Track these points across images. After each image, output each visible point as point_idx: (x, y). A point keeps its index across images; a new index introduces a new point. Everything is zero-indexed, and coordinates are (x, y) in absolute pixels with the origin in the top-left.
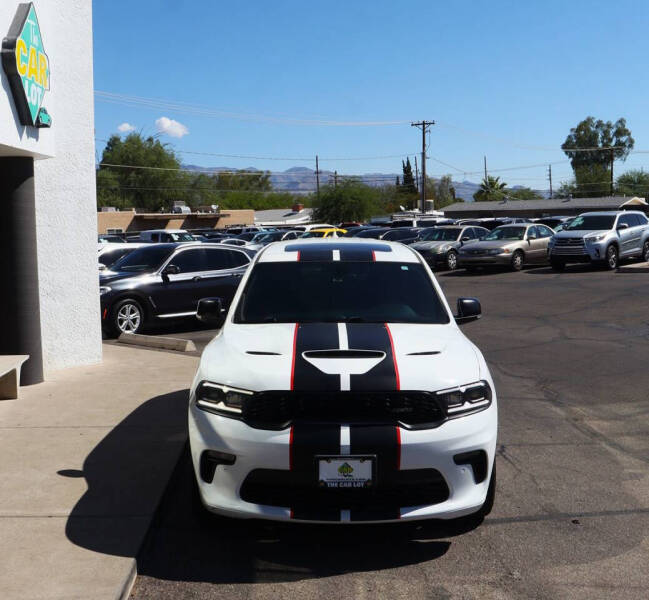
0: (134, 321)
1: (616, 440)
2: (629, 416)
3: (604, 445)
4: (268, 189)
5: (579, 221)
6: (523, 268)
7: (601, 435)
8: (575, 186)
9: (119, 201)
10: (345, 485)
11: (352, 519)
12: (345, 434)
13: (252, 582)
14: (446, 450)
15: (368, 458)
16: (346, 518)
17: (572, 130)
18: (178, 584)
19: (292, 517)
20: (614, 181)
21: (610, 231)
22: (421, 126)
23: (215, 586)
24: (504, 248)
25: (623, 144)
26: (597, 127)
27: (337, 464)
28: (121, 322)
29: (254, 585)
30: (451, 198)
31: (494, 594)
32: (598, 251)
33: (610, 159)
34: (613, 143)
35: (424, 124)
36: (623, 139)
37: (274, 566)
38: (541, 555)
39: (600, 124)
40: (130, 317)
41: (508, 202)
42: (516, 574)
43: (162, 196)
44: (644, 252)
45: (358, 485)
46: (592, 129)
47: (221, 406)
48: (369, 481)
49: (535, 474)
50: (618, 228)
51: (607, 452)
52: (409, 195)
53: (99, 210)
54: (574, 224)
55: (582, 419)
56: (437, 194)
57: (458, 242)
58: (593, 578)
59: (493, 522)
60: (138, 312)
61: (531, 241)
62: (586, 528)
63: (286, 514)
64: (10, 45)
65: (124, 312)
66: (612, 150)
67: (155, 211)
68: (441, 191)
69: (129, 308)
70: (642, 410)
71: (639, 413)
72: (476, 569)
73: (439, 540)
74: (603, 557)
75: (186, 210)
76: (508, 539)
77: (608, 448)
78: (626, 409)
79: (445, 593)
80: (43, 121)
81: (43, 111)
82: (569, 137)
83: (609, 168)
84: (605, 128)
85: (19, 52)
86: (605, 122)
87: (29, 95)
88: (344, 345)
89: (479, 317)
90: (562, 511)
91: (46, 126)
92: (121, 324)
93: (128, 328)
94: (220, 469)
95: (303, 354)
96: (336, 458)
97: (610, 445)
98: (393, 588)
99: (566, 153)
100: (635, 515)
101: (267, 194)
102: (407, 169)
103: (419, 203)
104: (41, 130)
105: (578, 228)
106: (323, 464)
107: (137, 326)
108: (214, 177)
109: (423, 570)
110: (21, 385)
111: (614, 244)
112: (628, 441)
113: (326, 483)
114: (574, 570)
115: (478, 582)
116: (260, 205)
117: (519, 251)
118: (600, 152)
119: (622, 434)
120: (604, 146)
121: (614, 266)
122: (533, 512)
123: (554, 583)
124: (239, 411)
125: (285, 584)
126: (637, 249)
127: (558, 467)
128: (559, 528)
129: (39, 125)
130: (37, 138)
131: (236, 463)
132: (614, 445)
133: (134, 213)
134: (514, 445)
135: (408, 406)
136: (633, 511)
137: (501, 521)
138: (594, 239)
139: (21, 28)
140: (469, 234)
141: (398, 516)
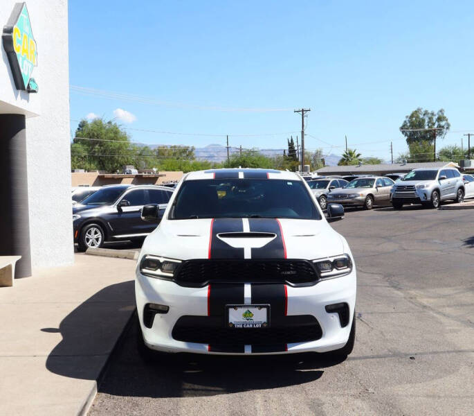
0: (97, 239)
1: (440, 310)
2: (450, 295)
3: (431, 313)
4: (193, 158)
5: (412, 174)
6: (373, 208)
7: (429, 307)
8: (409, 156)
9: (87, 165)
10: (248, 326)
11: (253, 352)
12: (248, 290)
13: (180, 397)
14: (320, 302)
15: (264, 307)
16: (248, 351)
17: (407, 117)
18: (126, 398)
19: (210, 350)
20: (436, 152)
21: (434, 181)
22: (301, 113)
23: (154, 399)
24: (360, 193)
25: (443, 127)
26: (424, 115)
27: (242, 311)
28: (88, 240)
29: (182, 398)
30: (321, 165)
31: (355, 402)
32: (425, 195)
33: (433, 137)
34: (436, 126)
35: (303, 111)
36: (443, 123)
37: (196, 387)
38: (388, 378)
39: (426, 113)
40: (94, 236)
41: (363, 166)
42: (371, 390)
43: (117, 162)
44: (458, 196)
45: (257, 326)
46: (421, 116)
47: (159, 272)
48: (264, 323)
49: (383, 330)
50: (440, 179)
51: (433, 317)
52: (293, 162)
53: (73, 171)
54: (409, 177)
55: (415, 298)
56: (312, 162)
57: (327, 190)
58: (425, 392)
59: (354, 359)
60: (99, 233)
61: (379, 188)
62: (420, 362)
63: (205, 349)
64: (9, 31)
65: (90, 233)
66: (435, 130)
67: (113, 172)
68: (315, 160)
69: (93, 230)
70: (457, 291)
71: (456, 294)
72: (342, 387)
73: (315, 370)
74: (433, 379)
75: (135, 172)
76: (365, 369)
77: (435, 315)
78: (447, 291)
79: (320, 402)
80: (33, 88)
81: (32, 80)
82: (405, 122)
83: (433, 144)
84: (430, 116)
85: (16, 36)
86: (430, 111)
87: (23, 68)
88: (246, 229)
89: (342, 217)
90: (403, 352)
91: (34, 91)
92: (88, 242)
93: (93, 245)
94: (158, 317)
95: (217, 235)
96: (241, 307)
97: (436, 313)
98: (283, 399)
99: (403, 132)
100: (454, 353)
101: (192, 162)
102: (291, 145)
103: (300, 167)
104: (31, 94)
105: (412, 179)
106: (231, 311)
107: (99, 243)
108: (155, 150)
109: (303, 388)
110: (15, 278)
111: (437, 190)
112: (448, 310)
113: (234, 325)
114: (412, 387)
115: (343, 395)
116: (187, 169)
117: (370, 195)
118: (427, 132)
119: (444, 306)
120: (429, 127)
121: (437, 206)
122: (382, 353)
123: (398, 395)
124: (172, 275)
125: (204, 398)
126: (454, 194)
127: (400, 326)
128: (400, 362)
129: (29, 91)
130: (28, 100)
131: (169, 312)
132: (439, 313)
133: (97, 173)
134: (368, 313)
135: (292, 270)
136: (453, 352)
137: (360, 358)
138: (423, 187)
139: (17, 20)
140: (335, 184)
141: (285, 349)
